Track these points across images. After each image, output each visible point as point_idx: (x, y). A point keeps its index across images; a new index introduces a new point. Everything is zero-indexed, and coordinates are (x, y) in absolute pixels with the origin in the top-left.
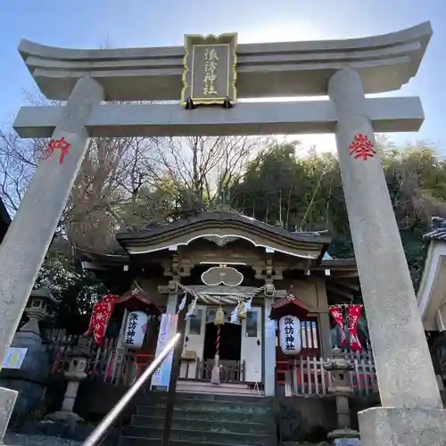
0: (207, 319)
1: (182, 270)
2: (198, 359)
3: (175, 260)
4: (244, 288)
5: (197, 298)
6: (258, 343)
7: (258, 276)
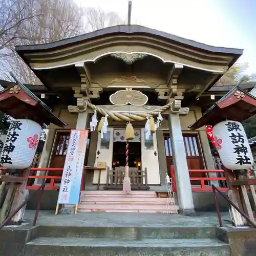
0: (114, 139)
1: (91, 93)
2: (108, 168)
3: (83, 80)
4: (149, 107)
5: (107, 115)
6: (155, 154)
7: (161, 97)
